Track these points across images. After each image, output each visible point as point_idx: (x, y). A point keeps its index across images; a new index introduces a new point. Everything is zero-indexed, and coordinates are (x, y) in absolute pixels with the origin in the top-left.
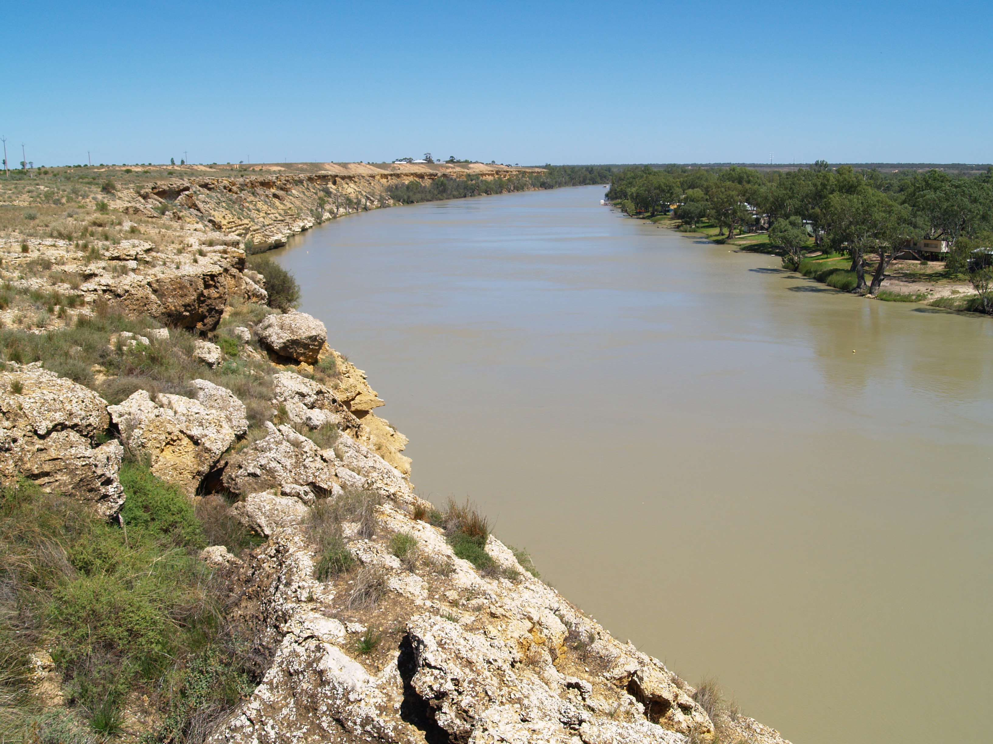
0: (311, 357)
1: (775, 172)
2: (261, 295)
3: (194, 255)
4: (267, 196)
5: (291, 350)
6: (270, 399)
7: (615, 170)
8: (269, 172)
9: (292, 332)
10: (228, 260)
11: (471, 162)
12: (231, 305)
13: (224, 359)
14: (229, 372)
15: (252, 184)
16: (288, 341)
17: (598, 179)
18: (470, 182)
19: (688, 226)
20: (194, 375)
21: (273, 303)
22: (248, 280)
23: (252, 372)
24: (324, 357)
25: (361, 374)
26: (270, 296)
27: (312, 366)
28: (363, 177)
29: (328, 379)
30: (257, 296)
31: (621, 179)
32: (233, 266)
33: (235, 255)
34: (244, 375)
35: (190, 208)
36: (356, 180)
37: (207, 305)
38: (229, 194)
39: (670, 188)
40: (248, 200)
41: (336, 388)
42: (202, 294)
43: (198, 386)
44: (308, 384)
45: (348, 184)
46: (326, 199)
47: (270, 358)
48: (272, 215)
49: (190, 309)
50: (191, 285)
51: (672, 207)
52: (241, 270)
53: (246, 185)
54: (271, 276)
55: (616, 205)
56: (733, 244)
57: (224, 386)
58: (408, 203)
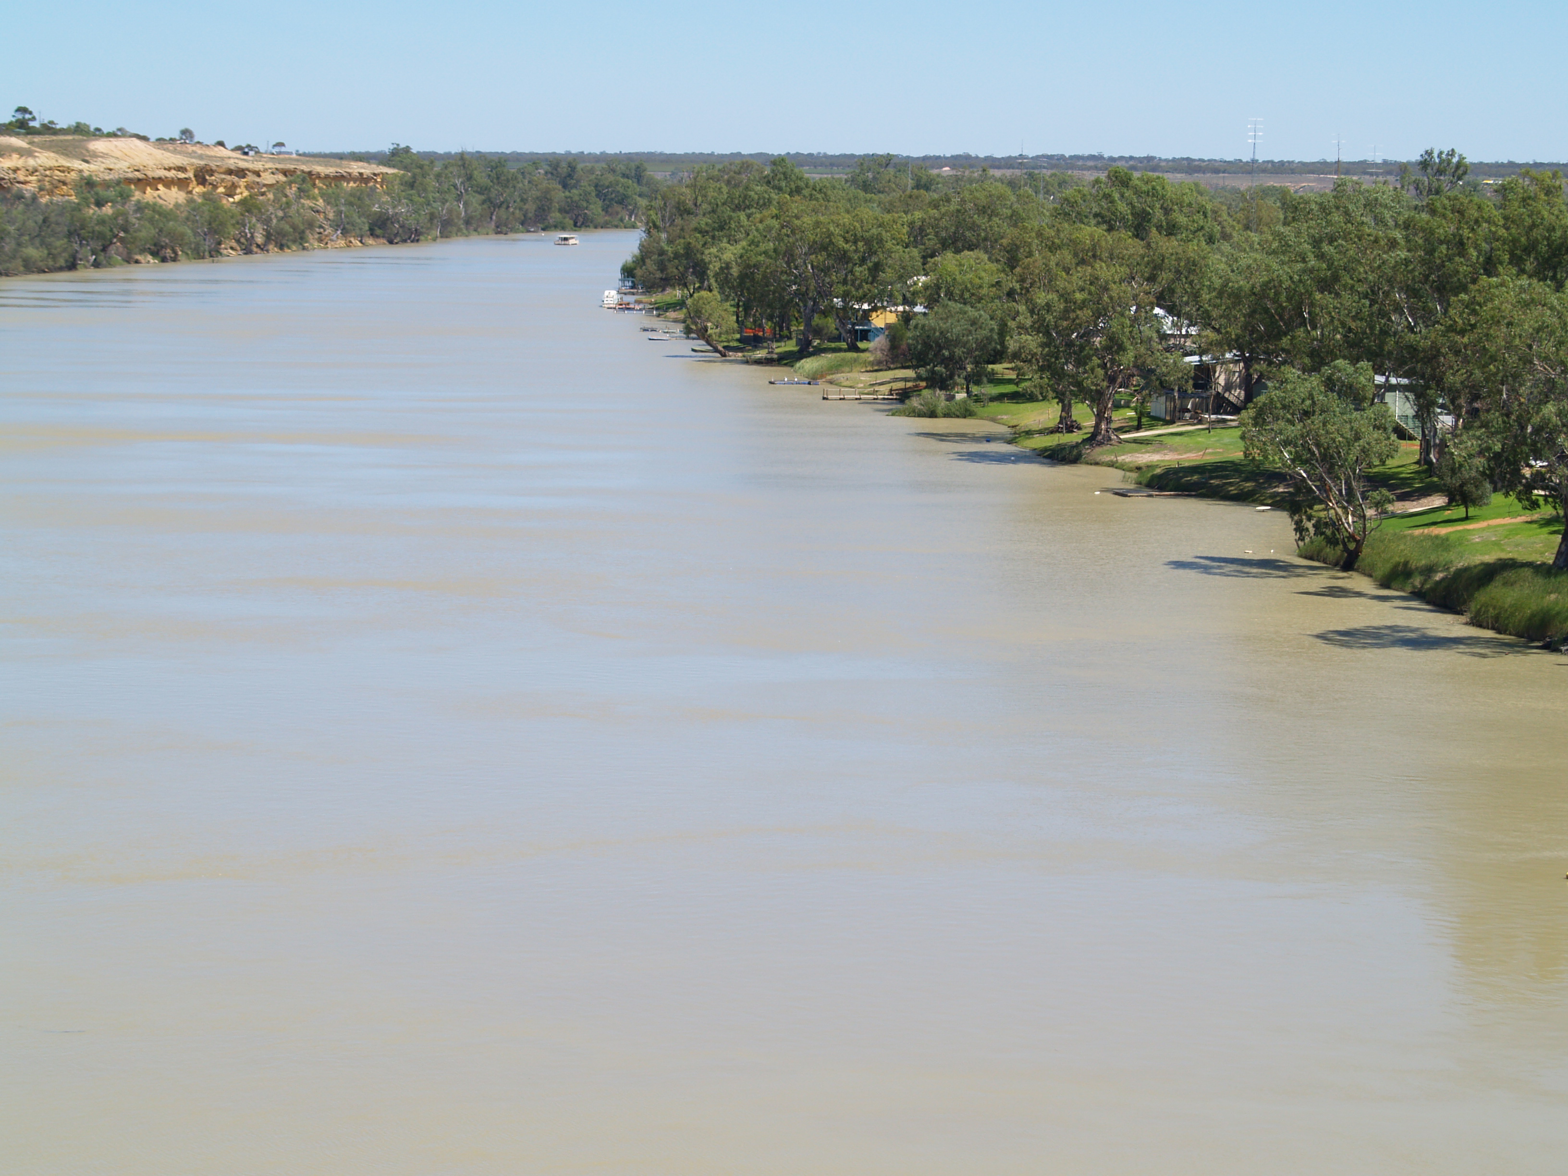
1: (1266, 192)
7: (659, 175)
17: (596, 209)
19: (941, 394)
31: (683, 211)
39: (873, 245)
51: (880, 320)
55: (661, 309)
56: (1112, 465)
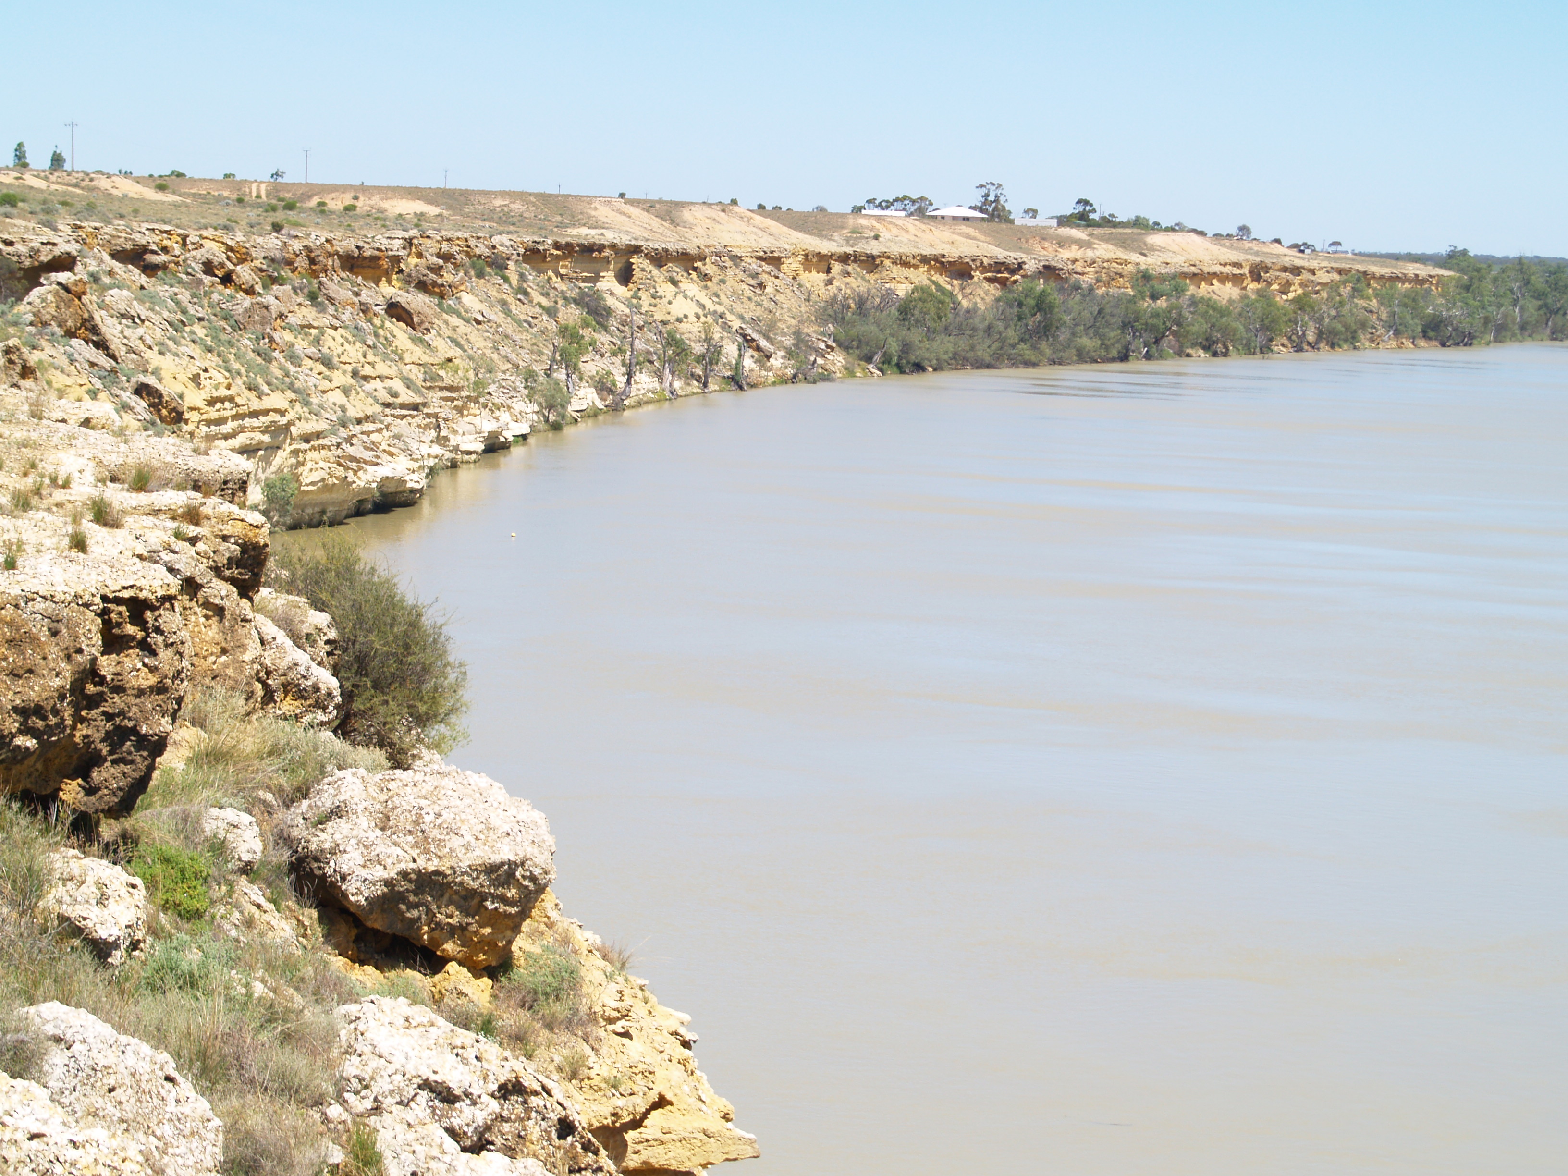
0: (489, 944)
2: (316, 689)
3: (76, 519)
4: (365, 309)
5: (415, 913)
6: (319, 1102)
8: (380, 219)
9: (424, 843)
10: (201, 546)
11: (1156, 227)
12: (199, 722)
13: (154, 931)
14: (170, 979)
15: (312, 261)
16: (404, 874)
18: (1146, 304)
20: (36, 985)
21: (359, 724)
22: (270, 629)
23: (259, 989)
24: (536, 949)
25: (675, 1026)
26: (348, 695)
27: (486, 982)
28: (736, 259)
29: (545, 1033)
30: (301, 694)
32: (217, 571)
33: (228, 529)
34: (229, 999)
35: (70, 334)
36: (709, 268)
37: (109, 717)
38: (220, 293)
40: (292, 319)
41: (574, 1075)
42: (92, 673)
43: (50, 1029)
44: (470, 1054)
45: (674, 283)
46: (586, 333)
47: (327, 937)
48: (376, 384)
49: (40, 724)
50: (54, 633)
52: (246, 589)
53: (289, 263)
54: (361, 621)
57: (146, 1037)
58: (901, 370)
